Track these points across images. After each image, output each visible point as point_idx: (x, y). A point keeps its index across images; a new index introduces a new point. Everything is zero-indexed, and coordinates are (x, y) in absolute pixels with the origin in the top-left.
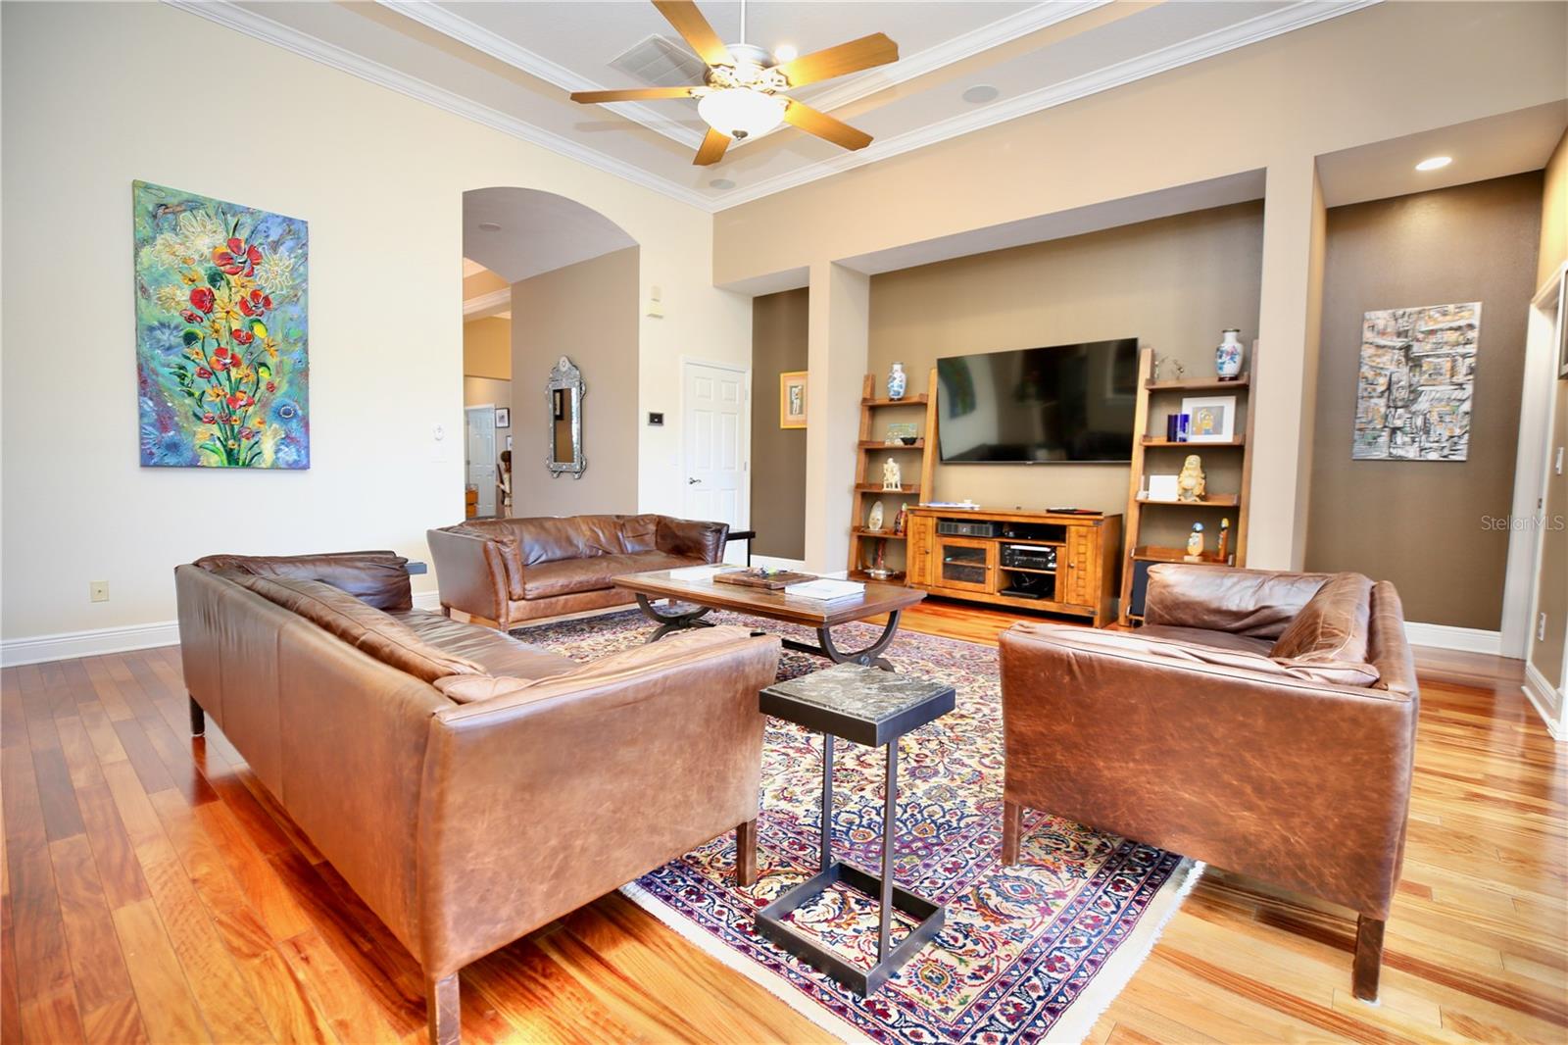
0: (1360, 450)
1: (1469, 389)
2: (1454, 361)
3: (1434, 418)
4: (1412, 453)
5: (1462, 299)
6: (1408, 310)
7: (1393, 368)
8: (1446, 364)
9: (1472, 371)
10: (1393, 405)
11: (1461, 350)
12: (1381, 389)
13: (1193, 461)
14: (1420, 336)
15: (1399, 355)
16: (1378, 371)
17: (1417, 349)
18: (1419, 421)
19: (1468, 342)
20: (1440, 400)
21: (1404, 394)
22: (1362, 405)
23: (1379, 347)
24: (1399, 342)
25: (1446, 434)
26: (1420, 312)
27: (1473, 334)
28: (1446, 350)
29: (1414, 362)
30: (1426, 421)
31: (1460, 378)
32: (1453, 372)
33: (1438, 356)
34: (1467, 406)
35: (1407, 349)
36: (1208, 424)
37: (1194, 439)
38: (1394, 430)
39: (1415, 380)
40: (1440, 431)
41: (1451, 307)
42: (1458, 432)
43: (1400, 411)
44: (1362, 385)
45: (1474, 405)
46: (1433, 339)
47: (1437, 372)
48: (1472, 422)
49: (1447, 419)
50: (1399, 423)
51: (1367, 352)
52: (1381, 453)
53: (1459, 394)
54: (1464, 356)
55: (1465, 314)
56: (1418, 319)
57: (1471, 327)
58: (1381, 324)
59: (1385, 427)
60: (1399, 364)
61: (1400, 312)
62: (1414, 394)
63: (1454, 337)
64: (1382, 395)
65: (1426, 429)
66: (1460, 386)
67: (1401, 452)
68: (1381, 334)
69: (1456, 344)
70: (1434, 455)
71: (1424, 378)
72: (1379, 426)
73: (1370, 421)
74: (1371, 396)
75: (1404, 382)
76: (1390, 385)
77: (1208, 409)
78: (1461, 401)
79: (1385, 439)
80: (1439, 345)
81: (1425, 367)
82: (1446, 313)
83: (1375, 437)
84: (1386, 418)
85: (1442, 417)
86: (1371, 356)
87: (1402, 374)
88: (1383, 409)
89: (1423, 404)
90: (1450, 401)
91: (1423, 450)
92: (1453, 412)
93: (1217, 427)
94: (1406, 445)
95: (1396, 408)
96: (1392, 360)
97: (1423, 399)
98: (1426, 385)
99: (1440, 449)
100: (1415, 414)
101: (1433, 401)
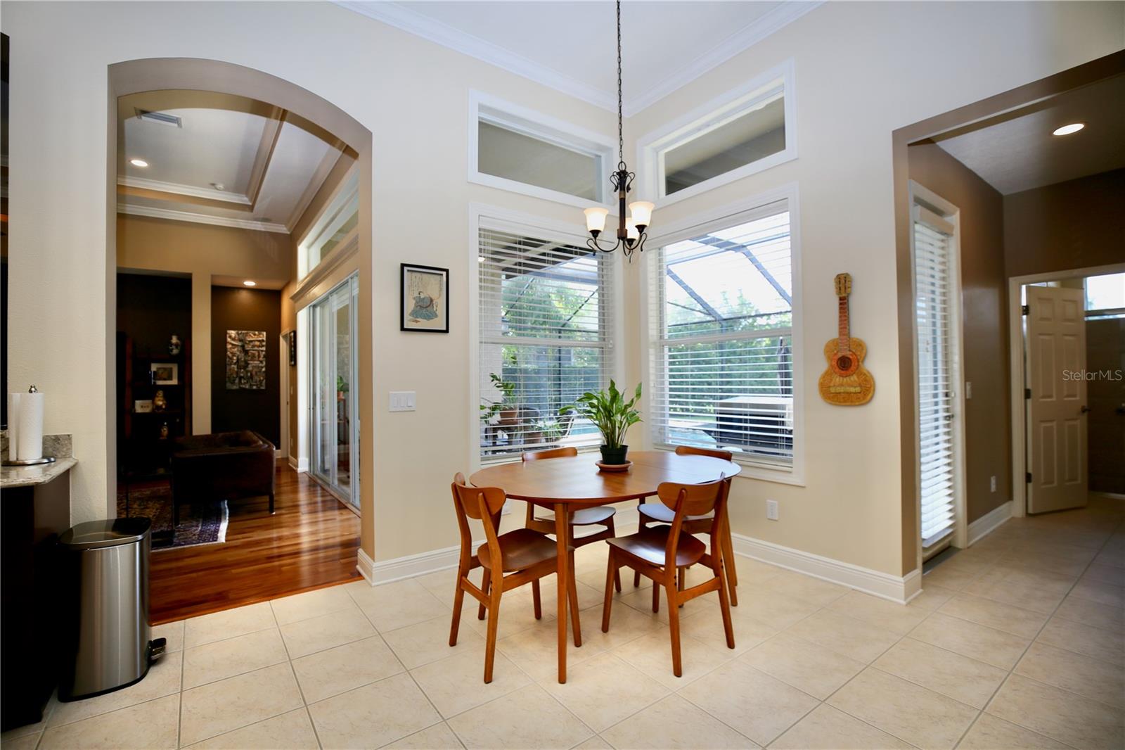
0: (229, 386)
1: (264, 363)
2: (259, 352)
3: (254, 373)
4: (247, 387)
5: (260, 330)
6: (243, 332)
7: (238, 353)
8: (257, 354)
9: (265, 356)
10: (239, 368)
11: (261, 349)
12: (235, 361)
13: (160, 393)
14: (247, 342)
15: (240, 349)
16: (233, 354)
17: (248, 347)
18: (249, 374)
19: (263, 346)
20: (255, 367)
21: (243, 364)
22: (228, 368)
23: (233, 345)
24: (240, 344)
25: (258, 379)
26: (247, 333)
27: (264, 343)
28: (256, 348)
29: (246, 352)
30: (251, 374)
31: (261, 359)
32: (259, 356)
33: (254, 350)
34: (264, 369)
35: (243, 347)
36: (165, 375)
37: (160, 383)
38: (241, 378)
39: (247, 359)
40: (256, 378)
41: (257, 333)
42: (262, 378)
44: (228, 360)
45: (266, 369)
46: (252, 344)
47: (253, 356)
48: (266, 375)
49: (258, 374)
50: (242, 375)
51: (229, 346)
52: (235, 387)
53: (261, 365)
54: (262, 351)
55: (261, 336)
56: (246, 336)
57: (263, 341)
58: (233, 335)
59: (237, 377)
60: (240, 352)
61: (240, 332)
62: (247, 364)
63: (258, 343)
64: (235, 364)
65: (252, 377)
66: (261, 362)
67: (244, 386)
68: (234, 339)
69: (259, 346)
70: (255, 387)
71: (250, 358)
72: (235, 376)
73: (232, 374)
74: (231, 364)
75: (242, 360)
76: (238, 360)
77: (165, 369)
78: (262, 367)
79: (237, 381)
80: (254, 346)
81: (250, 354)
82: (255, 335)
83: (234, 380)
84: (237, 373)
85: (256, 373)
86: (231, 348)
87: (242, 356)
88: (236, 370)
89: (250, 368)
90: (259, 367)
91: (251, 385)
92: (260, 371)
93: (170, 378)
94: (245, 383)
95: (241, 369)
96: (238, 350)
97: (250, 366)
98: (251, 360)
99: (257, 385)
100: (247, 372)
101: (253, 367)
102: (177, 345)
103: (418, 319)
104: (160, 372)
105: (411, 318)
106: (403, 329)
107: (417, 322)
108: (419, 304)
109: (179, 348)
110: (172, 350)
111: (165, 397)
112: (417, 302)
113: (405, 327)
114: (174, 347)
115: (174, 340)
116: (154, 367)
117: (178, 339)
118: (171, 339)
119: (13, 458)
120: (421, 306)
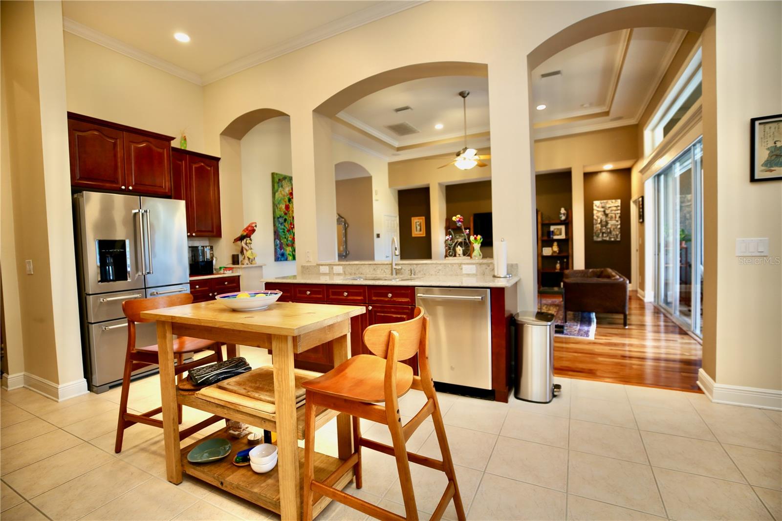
0: (595, 238)
1: (619, 222)
3: (612, 229)
4: (607, 239)
5: (616, 199)
6: (605, 201)
7: (601, 216)
8: (614, 215)
9: (620, 217)
10: (602, 226)
11: (617, 212)
12: (599, 222)
13: (555, 244)
14: (607, 208)
15: (602, 213)
16: (598, 217)
17: (607, 212)
18: (609, 230)
19: (618, 210)
21: (604, 223)
22: (595, 226)
23: (598, 211)
24: (602, 210)
26: (607, 202)
27: (619, 208)
28: (613, 212)
29: (606, 215)
30: (610, 230)
31: (617, 219)
32: (616, 217)
33: (612, 213)
34: (619, 226)
35: (604, 211)
36: (558, 233)
37: (556, 237)
38: (603, 233)
39: (607, 219)
40: (614, 233)
41: (614, 201)
42: (618, 233)
43: (604, 228)
44: (594, 221)
45: (621, 226)
46: (610, 209)
47: (612, 218)
48: (621, 231)
49: (615, 230)
50: (604, 231)
51: (595, 212)
52: (599, 239)
53: (617, 223)
54: (618, 213)
55: (617, 203)
56: (607, 204)
57: (618, 206)
58: (598, 204)
59: (601, 232)
60: (603, 215)
61: (602, 201)
62: (607, 223)
63: (615, 208)
64: (599, 224)
65: (610, 232)
66: (617, 221)
67: (605, 239)
68: (598, 207)
69: (616, 210)
70: (613, 239)
71: (609, 219)
72: (599, 231)
73: (597, 231)
74: (596, 224)
75: (604, 220)
76: (601, 221)
77: (558, 229)
78: (618, 225)
79: (601, 235)
80: (612, 211)
81: (609, 216)
82: (612, 202)
83: (599, 235)
84: (601, 230)
85: (614, 229)
86: (596, 213)
87: (604, 218)
88: (599, 227)
89: (609, 226)
90: (615, 225)
91: (610, 238)
92: (616, 228)
93: (560, 234)
94: (606, 237)
95: (603, 227)
96: (601, 214)
97: (609, 224)
99: (614, 238)
100: (607, 229)
101: (612, 225)
102: (564, 214)
103: (772, 169)
104: (555, 231)
105: (764, 168)
106: (753, 180)
107: (771, 171)
108: (774, 153)
109: (566, 215)
110: (561, 217)
111: (559, 246)
112: (772, 152)
113: (756, 177)
114: (562, 215)
115: (563, 211)
116: (552, 228)
117: (565, 210)
118: (560, 210)
119: (496, 274)
120: (777, 155)
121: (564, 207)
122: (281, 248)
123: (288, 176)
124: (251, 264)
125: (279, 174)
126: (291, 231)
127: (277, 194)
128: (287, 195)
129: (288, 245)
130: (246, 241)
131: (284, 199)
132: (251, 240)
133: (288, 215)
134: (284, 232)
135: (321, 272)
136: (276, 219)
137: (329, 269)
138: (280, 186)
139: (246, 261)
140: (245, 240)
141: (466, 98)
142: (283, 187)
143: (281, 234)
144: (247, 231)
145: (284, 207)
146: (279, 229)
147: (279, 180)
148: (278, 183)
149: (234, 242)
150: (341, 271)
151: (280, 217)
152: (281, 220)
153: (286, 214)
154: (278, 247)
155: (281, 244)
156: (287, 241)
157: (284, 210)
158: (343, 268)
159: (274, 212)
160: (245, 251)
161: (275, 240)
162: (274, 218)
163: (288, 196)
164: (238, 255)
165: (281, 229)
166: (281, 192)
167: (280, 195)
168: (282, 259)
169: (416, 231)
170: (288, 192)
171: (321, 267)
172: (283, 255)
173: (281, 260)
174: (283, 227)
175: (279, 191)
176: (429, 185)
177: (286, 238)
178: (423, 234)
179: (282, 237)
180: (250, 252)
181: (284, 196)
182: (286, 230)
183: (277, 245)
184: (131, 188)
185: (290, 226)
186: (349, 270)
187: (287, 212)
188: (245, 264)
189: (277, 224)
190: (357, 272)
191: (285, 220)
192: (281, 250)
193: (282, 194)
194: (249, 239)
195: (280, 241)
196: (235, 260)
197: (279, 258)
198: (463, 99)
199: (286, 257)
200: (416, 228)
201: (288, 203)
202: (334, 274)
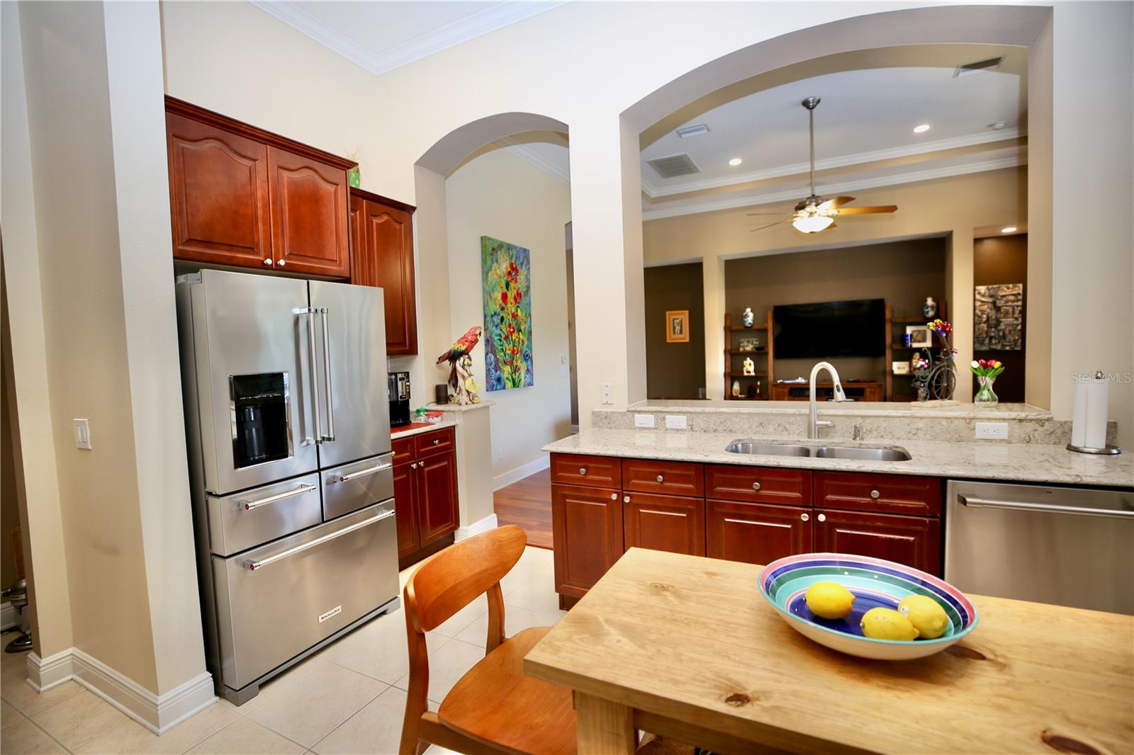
0: (977, 346)
1: (1020, 319)
2: (1013, 309)
3: (1007, 332)
4: (999, 347)
5: (1015, 282)
6: (994, 286)
7: (989, 311)
8: (1011, 310)
9: (1020, 311)
10: (989, 327)
11: (1016, 304)
12: (984, 320)
13: (916, 356)
14: (999, 297)
15: (991, 305)
16: (983, 312)
17: (999, 303)
18: (1001, 333)
19: (1018, 300)
20: (1009, 325)
21: (994, 322)
22: (977, 327)
23: (982, 302)
24: (990, 300)
25: (1012, 339)
26: (999, 287)
27: (1020, 297)
28: (1010, 304)
29: (998, 309)
30: (1004, 333)
31: (1016, 315)
32: (1013, 312)
33: (1007, 306)
34: (1019, 327)
35: (994, 303)
38: (991, 338)
39: (999, 316)
40: (1010, 338)
41: (1011, 286)
42: (1017, 338)
43: (993, 329)
44: (976, 318)
46: (1004, 299)
47: (1007, 313)
48: (1022, 334)
49: (1012, 332)
50: (993, 334)
51: (977, 304)
52: (985, 348)
53: (1015, 322)
54: (1017, 306)
55: (1017, 289)
56: (998, 290)
57: (1019, 294)
58: (983, 292)
59: (987, 336)
60: (991, 309)
61: (990, 287)
62: (998, 322)
63: (1012, 298)
64: (985, 323)
65: (1004, 337)
66: (1017, 319)
67: (994, 347)
68: (983, 296)
69: (1014, 301)
70: (1008, 348)
71: (1002, 315)
72: (985, 336)
73: (980, 334)
74: (980, 323)
75: (994, 317)
76: (988, 318)
77: (919, 331)
78: (1017, 325)
79: (987, 341)
80: (1007, 301)
81: (1002, 311)
82: (1008, 288)
83: (984, 341)
84: (987, 332)
85: (1010, 331)
86: (980, 306)
87: (993, 314)
88: (986, 329)
89: (1002, 326)
90: (1013, 325)
91: (1003, 346)
92: (1015, 330)
93: (924, 340)
94: (995, 344)
95: (991, 328)
96: (988, 308)
97: (1002, 324)
98: (1003, 318)
99: (1010, 345)
100: (999, 331)
101: (1006, 325)
102: (932, 307)
109: (935, 309)
110: (928, 313)
114: (929, 309)
115: (930, 302)
116: (909, 330)
117: (933, 300)
118: (926, 301)
121: (932, 296)
122: (497, 368)
123: (505, 243)
124: (473, 403)
125: (492, 240)
126: (510, 337)
127: (490, 274)
128: (504, 276)
129: (505, 363)
130: (464, 360)
131: (499, 283)
132: (470, 358)
133: (506, 310)
134: (500, 340)
135: (637, 424)
136: (489, 319)
137: (656, 420)
138: (494, 259)
139: (464, 398)
140: (462, 359)
141: (815, 111)
142: (499, 262)
143: (497, 343)
144: (467, 344)
145: (499, 297)
146: (493, 336)
147: (493, 249)
148: (492, 254)
149: (437, 363)
150: (684, 426)
151: (495, 313)
152: (497, 320)
153: (503, 309)
154: (493, 366)
155: (497, 361)
156: (505, 355)
157: (501, 302)
158: (688, 420)
159: (485, 306)
160: (460, 380)
161: (487, 354)
162: (485, 317)
163: (506, 278)
164: (446, 386)
165: (497, 335)
166: (495, 270)
167: (495, 276)
168: (498, 387)
169: (674, 333)
170: (505, 271)
171: (637, 415)
172: (499, 380)
173: (496, 390)
174: (498, 332)
175: (493, 268)
176: (702, 258)
177: (503, 350)
178: (685, 337)
179: (497, 349)
180: (469, 381)
181: (500, 277)
182: (503, 336)
183: (491, 364)
184: (282, 262)
185: (508, 329)
186: (702, 423)
187: (504, 305)
188: (464, 403)
189: (490, 326)
190: (720, 429)
191: (502, 319)
192: (496, 371)
193: (497, 274)
194: (467, 356)
195: (495, 357)
196: (442, 396)
197: (493, 385)
198: (808, 111)
199: (503, 384)
200: (674, 328)
201: (505, 290)
202: (666, 430)
